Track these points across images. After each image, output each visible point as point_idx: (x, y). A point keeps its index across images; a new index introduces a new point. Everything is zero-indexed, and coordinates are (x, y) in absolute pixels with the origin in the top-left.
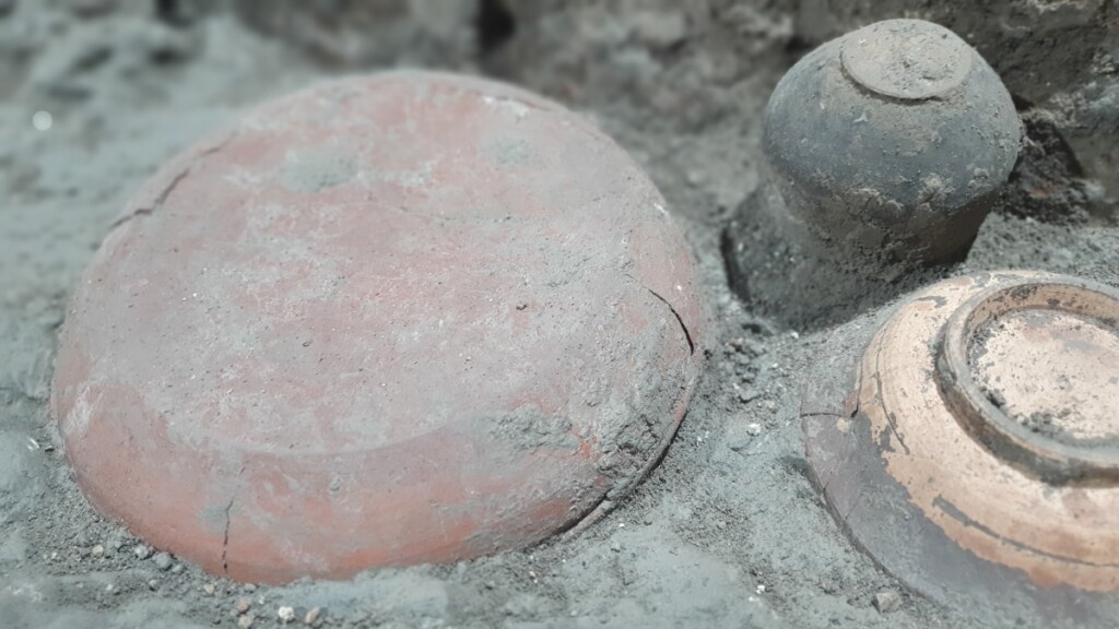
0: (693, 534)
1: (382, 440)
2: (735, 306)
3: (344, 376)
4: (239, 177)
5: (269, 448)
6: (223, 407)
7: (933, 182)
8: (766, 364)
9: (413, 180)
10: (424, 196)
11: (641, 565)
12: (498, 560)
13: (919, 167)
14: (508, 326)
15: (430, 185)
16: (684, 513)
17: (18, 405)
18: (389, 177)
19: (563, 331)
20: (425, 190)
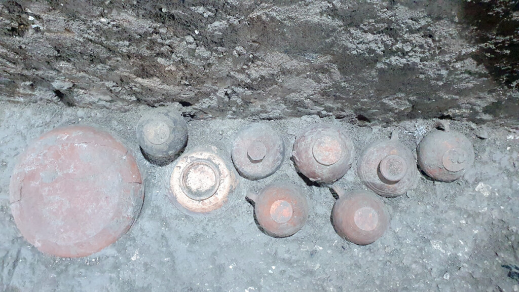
0: (152, 217)
1: (95, 234)
2: (148, 163)
3: (82, 223)
4: (34, 184)
5: (77, 241)
6: (65, 237)
7: (170, 152)
8: (157, 175)
9: (71, 171)
10: (75, 174)
11: (145, 227)
12: (122, 238)
13: (167, 152)
14: (105, 203)
15: (75, 171)
16: (150, 212)
17: (19, 240)
18: (65, 172)
19: (116, 202)
20: (75, 173)
